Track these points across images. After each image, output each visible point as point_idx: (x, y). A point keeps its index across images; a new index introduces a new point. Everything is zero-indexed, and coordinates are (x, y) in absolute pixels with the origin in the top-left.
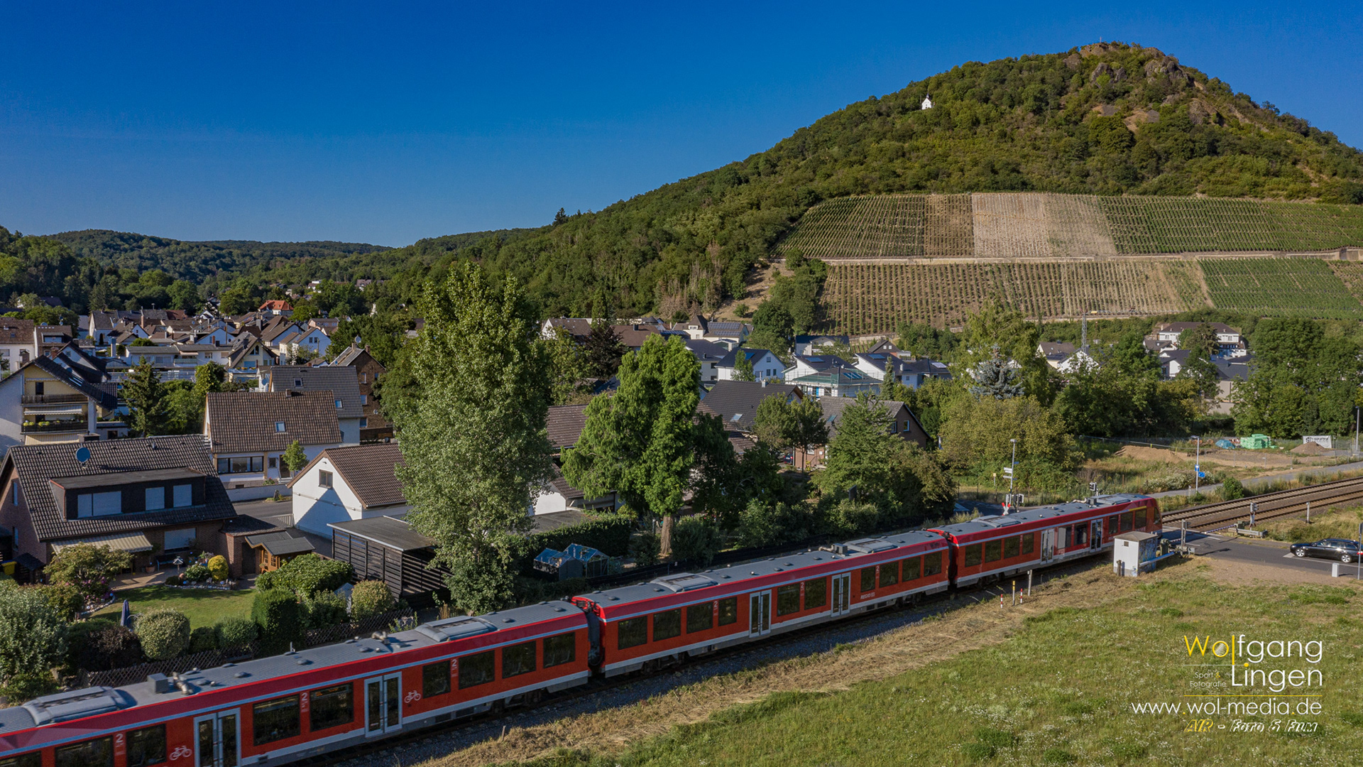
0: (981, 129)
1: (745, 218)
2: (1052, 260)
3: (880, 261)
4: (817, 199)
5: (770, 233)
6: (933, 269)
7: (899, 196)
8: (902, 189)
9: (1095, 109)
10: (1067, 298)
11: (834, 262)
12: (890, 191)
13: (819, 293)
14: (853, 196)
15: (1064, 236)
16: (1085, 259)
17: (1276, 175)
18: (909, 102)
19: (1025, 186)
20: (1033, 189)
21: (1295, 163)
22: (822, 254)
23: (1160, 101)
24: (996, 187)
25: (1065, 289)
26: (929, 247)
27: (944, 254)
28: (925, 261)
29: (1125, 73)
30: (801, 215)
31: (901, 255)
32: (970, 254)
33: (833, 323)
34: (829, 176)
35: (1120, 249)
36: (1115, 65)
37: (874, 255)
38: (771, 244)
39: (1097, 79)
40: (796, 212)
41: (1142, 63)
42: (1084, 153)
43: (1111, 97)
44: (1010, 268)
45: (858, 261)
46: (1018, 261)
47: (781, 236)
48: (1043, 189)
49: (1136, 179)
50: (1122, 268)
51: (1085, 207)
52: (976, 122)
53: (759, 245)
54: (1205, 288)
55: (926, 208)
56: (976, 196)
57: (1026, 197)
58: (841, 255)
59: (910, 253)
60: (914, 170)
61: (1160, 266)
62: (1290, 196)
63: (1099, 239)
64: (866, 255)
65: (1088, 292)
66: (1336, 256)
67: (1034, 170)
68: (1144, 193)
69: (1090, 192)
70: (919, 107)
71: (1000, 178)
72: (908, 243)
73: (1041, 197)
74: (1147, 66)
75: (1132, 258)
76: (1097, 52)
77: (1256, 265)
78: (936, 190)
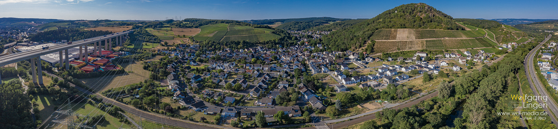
0: (402, 17)
1: (366, 33)
2: (407, 40)
3: (383, 41)
4: (377, 29)
5: (369, 36)
6: (390, 42)
7: (388, 29)
8: (389, 28)
9: (418, 14)
10: (407, 47)
11: (377, 41)
12: (387, 28)
13: (373, 46)
14: (382, 29)
15: (409, 36)
16: (411, 40)
17: (438, 25)
18: (394, 11)
19: (405, 28)
20: (407, 28)
21: (441, 24)
22: (375, 39)
23: (426, 13)
24: (401, 28)
25: (407, 45)
26: (390, 38)
27: (392, 39)
28: (389, 41)
29: (423, 8)
30: (374, 32)
31: (386, 40)
32: (396, 39)
33: (374, 51)
34: (380, 25)
35: (416, 38)
36: (421, 7)
37: (382, 40)
38: (369, 38)
39: (419, 9)
40: (373, 31)
41: (425, 7)
42: (415, 22)
43: (420, 12)
44: (400, 42)
45: (380, 41)
46: (402, 40)
47: (370, 36)
48: (408, 28)
49: (420, 26)
50: (415, 42)
51: (412, 31)
52: (401, 16)
53: (367, 38)
54: (425, 45)
55: (391, 31)
56: (398, 29)
57: (405, 29)
58: (378, 39)
59: (387, 39)
60: (390, 25)
61: (420, 41)
62: (440, 29)
63: (414, 37)
64: (381, 40)
65: (410, 46)
66: (443, 39)
67: (407, 25)
68: (421, 28)
69: (414, 28)
70: (395, 12)
71: (402, 26)
72: (388, 37)
73: (407, 29)
74: (426, 7)
75: (417, 40)
76: (419, 4)
77: (433, 41)
78: (393, 28)
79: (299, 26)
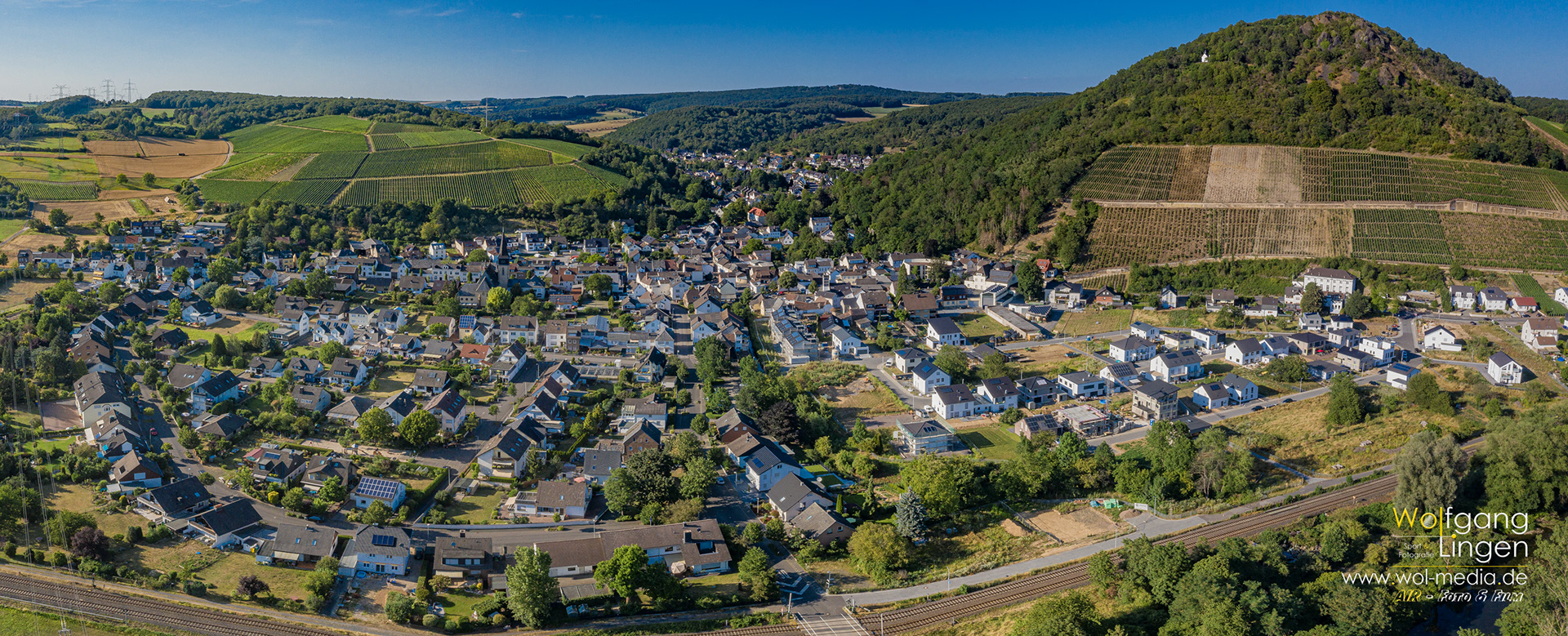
0: (1233, 86)
1: (1052, 164)
2: (1256, 206)
3: (1137, 204)
4: (1108, 145)
5: (1066, 179)
6: (1171, 212)
7: (1162, 146)
8: (1166, 141)
9: (1317, 69)
10: (1257, 239)
11: (1106, 204)
12: (1158, 142)
13: (1088, 231)
14: (1133, 145)
15: (1269, 184)
16: (1278, 206)
17: (1427, 133)
18: (1193, 56)
19: (1252, 140)
20: (1257, 141)
21: (1441, 124)
22: (1099, 197)
23: (1361, 65)
24: (1231, 141)
25: (1258, 232)
26: (1173, 193)
27: (1182, 199)
28: (1167, 205)
29: (1341, 39)
30: (1094, 160)
31: (1152, 199)
32: (1200, 199)
33: (1091, 257)
34: (1121, 124)
35: (1305, 198)
36: (1333, 33)
37: (1134, 199)
38: (1065, 189)
39: (1321, 43)
40: (1087, 157)
41: (1353, 32)
42: (1300, 109)
43: (1330, 58)
44: (1224, 211)
45: (1123, 204)
46: (1232, 206)
47: (1074, 180)
48: (1265, 142)
49: (1330, 135)
50: (1301, 214)
51: (1288, 157)
52: (1230, 81)
53: (1054, 190)
54: (1351, 234)
55: (1176, 155)
56: (1216, 148)
57: (1250, 148)
58: (1111, 198)
59: (1159, 198)
60: (1175, 128)
61: (1326, 213)
62: (1432, 152)
63: (1293, 188)
64: (1128, 199)
65: (1272, 234)
66: (1447, 207)
67: (1258, 128)
68: (1335, 146)
69: (1298, 144)
70: (1199, 60)
71: (1236, 132)
72: (1160, 188)
73: (1261, 149)
74: (1356, 34)
75: (1311, 206)
76: (1323, 20)
77: (1392, 215)
78: (1189, 142)
79: (721, 131)
